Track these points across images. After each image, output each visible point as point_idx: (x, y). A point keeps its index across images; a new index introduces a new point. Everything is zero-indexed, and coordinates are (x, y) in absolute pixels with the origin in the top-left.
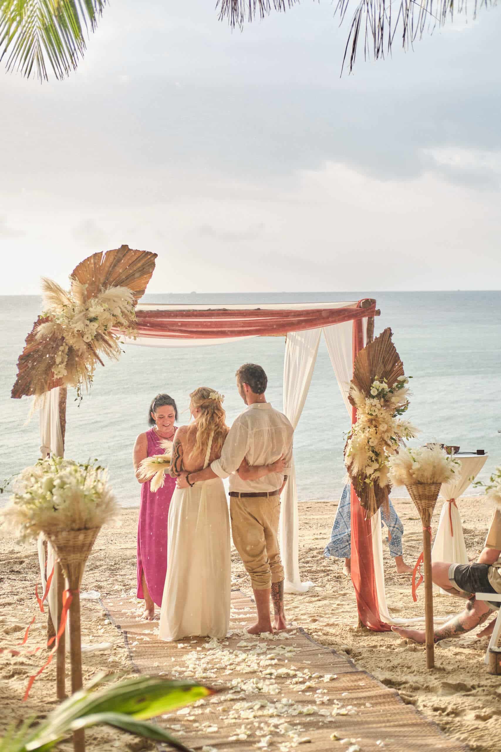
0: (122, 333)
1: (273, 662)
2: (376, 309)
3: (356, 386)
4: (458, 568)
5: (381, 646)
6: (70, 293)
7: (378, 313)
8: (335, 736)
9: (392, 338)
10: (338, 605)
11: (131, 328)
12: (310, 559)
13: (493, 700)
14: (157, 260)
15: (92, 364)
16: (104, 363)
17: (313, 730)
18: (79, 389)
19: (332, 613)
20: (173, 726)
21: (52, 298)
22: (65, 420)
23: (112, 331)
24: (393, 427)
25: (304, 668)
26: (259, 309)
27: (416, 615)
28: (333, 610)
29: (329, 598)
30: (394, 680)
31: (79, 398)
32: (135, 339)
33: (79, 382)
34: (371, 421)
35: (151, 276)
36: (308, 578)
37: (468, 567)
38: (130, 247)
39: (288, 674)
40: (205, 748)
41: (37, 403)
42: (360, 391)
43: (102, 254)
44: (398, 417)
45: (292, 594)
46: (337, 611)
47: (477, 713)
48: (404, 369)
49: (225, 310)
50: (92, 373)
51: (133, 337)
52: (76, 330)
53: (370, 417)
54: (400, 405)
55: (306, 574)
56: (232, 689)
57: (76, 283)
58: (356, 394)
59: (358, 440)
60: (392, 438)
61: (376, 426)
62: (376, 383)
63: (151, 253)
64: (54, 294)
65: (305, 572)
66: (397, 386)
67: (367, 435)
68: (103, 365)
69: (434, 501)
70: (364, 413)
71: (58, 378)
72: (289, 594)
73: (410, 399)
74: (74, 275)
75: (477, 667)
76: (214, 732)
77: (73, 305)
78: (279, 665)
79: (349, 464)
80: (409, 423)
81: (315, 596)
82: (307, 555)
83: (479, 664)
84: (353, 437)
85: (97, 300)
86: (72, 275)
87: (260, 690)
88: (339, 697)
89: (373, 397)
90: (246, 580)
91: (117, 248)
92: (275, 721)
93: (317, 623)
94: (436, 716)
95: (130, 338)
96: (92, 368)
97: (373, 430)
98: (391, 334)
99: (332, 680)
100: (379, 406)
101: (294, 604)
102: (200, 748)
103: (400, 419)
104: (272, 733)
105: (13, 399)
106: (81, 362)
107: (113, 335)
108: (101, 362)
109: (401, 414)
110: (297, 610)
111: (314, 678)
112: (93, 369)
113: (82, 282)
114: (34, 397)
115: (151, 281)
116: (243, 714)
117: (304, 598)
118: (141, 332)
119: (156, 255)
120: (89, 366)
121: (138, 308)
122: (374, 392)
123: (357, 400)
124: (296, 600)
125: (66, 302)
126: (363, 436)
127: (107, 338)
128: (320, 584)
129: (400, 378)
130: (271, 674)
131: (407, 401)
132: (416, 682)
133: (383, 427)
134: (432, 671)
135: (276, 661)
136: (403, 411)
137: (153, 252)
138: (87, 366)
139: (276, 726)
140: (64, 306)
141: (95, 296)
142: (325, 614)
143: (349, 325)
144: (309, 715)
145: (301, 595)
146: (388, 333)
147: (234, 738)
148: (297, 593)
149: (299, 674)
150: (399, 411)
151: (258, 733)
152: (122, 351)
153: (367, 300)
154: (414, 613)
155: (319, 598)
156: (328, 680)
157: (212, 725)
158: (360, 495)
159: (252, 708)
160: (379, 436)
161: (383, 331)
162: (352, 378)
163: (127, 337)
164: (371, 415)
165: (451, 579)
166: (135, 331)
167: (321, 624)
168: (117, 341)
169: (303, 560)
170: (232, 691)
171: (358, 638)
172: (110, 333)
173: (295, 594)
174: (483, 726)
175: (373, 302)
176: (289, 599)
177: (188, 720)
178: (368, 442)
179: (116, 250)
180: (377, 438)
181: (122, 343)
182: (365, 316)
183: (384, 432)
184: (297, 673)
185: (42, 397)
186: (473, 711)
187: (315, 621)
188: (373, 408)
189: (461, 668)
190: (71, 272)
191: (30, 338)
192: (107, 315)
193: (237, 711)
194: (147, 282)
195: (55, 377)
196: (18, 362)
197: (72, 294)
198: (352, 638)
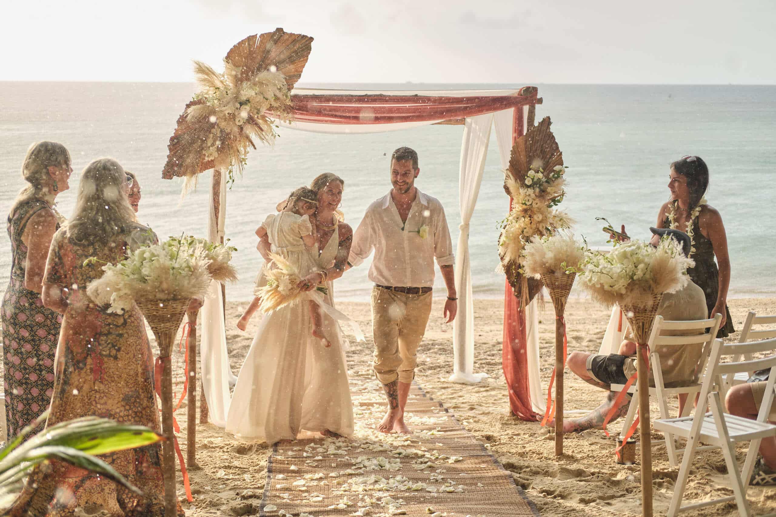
0: (278, 117)
1: (406, 443)
2: (539, 97)
3: (512, 174)
4: (595, 359)
5: (524, 434)
6: (223, 76)
7: (540, 101)
8: (429, 510)
9: (551, 127)
10: (503, 395)
11: (286, 112)
12: (496, 352)
13: (604, 486)
14: (313, 44)
15: (245, 147)
16: (256, 146)
17: (414, 504)
18: (230, 172)
19: (493, 403)
20: (281, 495)
21: (204, 80)
22: (218, 202)
23: (266, 115)
24: (549, 218)
25: (433, 450)
26: (416, 95)
27: (575, 408)
28: (495, 400)
29: (498, 389)
30: (516, 464)
31: (231, 181)
32: (290, 123)
33: (231, 165)
34: (525, 211)
35: (307, 60)
36: (484, 369)
37: (606, 357)
38: (285, 31)
39: (416, 454)
40: (302, 515)
41: (188, 185)
42: (516, 180)
43: (256, 37)
44: (554, 207)
45: (463, 384)
46: (499, 401)
47: (583, 497)
48: (563, 159)
49: (381, 95)
50: (245, 156)
51: (288, 121)
52: (226, 112)
53: (524, 207)
54: (556, 195)
55: (484, 365)
56: (355, 465)
57: (230, 66)
58: (512, 183)
59: (512, 229)
60: (548, 229)
61: (530, 216)
62: (531, 173)
63: (306, 36)
64: (206, 77)
65: (484, 364)
66: (553, 175)
67: (522, 225)
68: (255, 148)
69: (568, 291)
70: (518, 203)
71: (210, 160)
72: (460, 384)
73: (566, 189)
74: (229, 57)
75: (607, 456)
76: (319, 502)
77: (226, 88)
78: (411, 446)
79: (502, 254)
80: (566, 214)
81: (484, 387)
82: (494, 348)
83: (610, 454)
84: (507, 226)
85: (249, 83)
86: (227, 58)
87: (382, 467)
88: (454, 476)
89: (528, 187)
90: (422, 369)
91: (272, 31)
92: (380, 494)
93: (474, 411)
94: (540, 497)
95: (285, 122)
96: (245, 151)
97: (527, 219)
98: (550, 123)
99: (457, 461)
100: (533, 196)
101: (460, 394)
102: (298, 515)
103: (557, 210)
104: (372, 505)
105: (164, 179)
106: (234, 145)
107: (267, 119)
108: (254, 146)
109: (556, 205)
110: (461, 399)
111: (441, 459)
112: (246, 153)
113: (236, 65)
114: (185, 178)
115: (307, 64)
116: (354, 488)
117: (473, 389)
118: (296, 116)
119: (312, 39)
120: (242, 149)
121: (293, 92)
122: (528, 182)
123: (512, 189)
124: (465, 390)
125: (219, 84)
126: (517, 226)
127: (260, 121)
128: (494, 376)
129: (557, 168)
130: (400, 454)
131: (563, 191)
132: (538, 467)
133: (538, 217)
134: (560, 458)
135: (409, 442)
136: (559, 201)
137: (309, 36)
138: (239, 148)
139: (379, 499)
140: (216, 89)
141: (248, 79)
142: (486, 404)
143: (510, 113)
144: (417, 490)
145: (472, 385)
146: (547, 122)
147: (332, 507)
148: (468, 383)
149: (428, 455)
150: (555, 201)
151: (359, 504)
152: (277, 135)
153: (528, 88)
154: (575, 406)
155: (488, 388)
156: (453, 462)
157: (320, 495)
158: (513, 285)
159: (365, 483)
160: (534, 226)
161: (542, 120)
162: (508, 167)
163: (282, 122)
164: (525, 204)
165: (588, 370)
166: (290, 115)
167: (477, 412)
168: (271, 125)
169: (488, 353)
170: (354, 467)
171: (507, 426)
172: (263, 117)
173: (466, 384)
174: (581, 508)
175: (535, 90)
176: (457, 389)
177: (300, 490)
178: (523, 232)
179: (270, 33)
180: (531, 228)
181: (277, 127)
182: (526, 104)
183: (539, 222)
184: (426, 453)
185: (194, 179)
186: (580, 495)
187: (472, 409)
188: (527, 198)
189: (591, 457)
190: (226, 55)
191: (182, 120)
192: (260, 98)
193: (350, 485)
194: (303, 66)
195: (207, 159)
196: (169, 144)
197: (226, 77)
198: (500, 426)
